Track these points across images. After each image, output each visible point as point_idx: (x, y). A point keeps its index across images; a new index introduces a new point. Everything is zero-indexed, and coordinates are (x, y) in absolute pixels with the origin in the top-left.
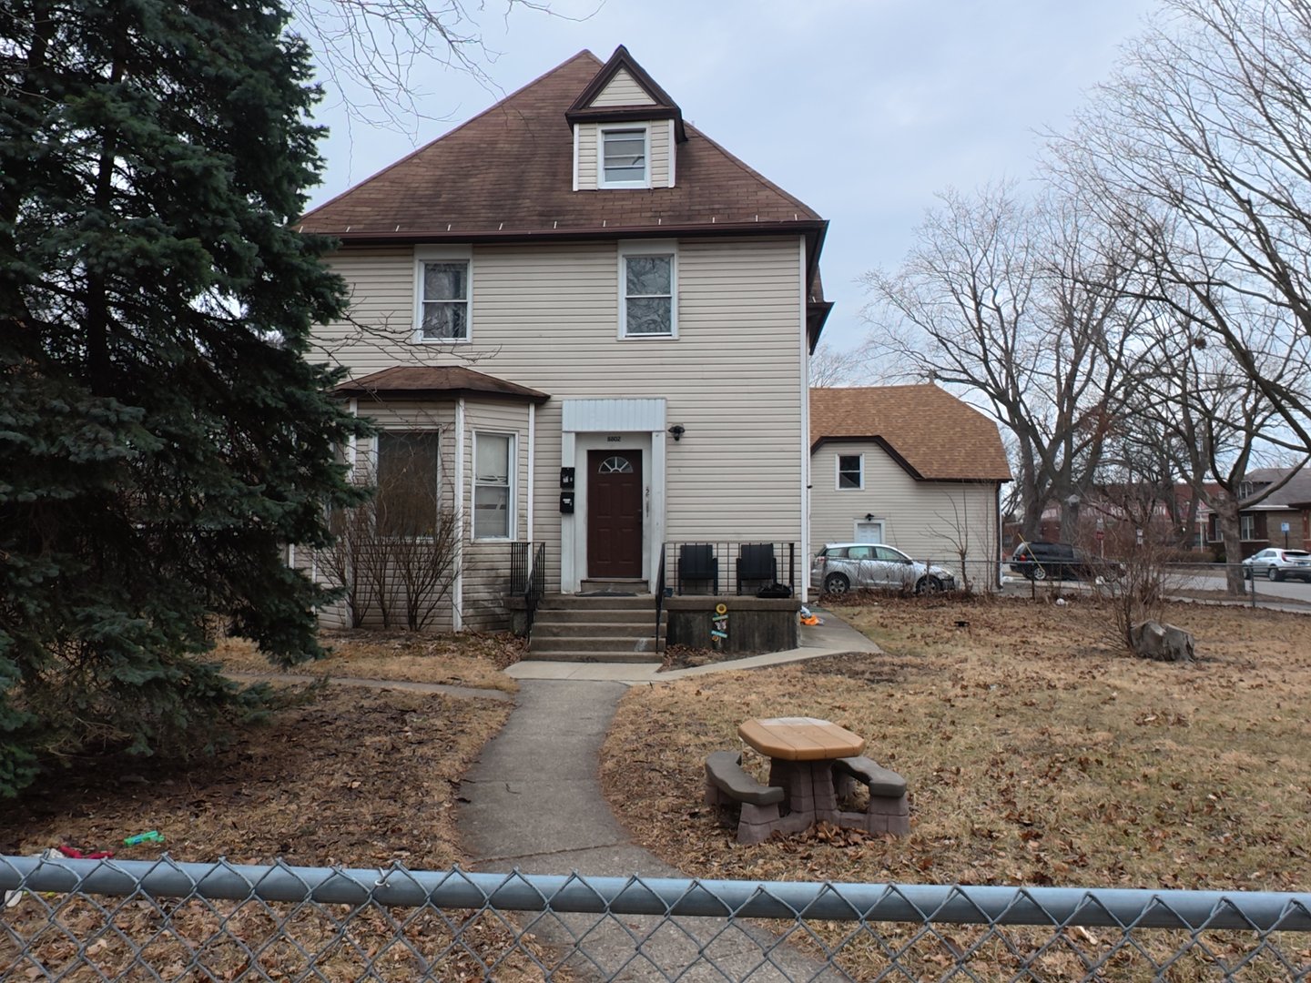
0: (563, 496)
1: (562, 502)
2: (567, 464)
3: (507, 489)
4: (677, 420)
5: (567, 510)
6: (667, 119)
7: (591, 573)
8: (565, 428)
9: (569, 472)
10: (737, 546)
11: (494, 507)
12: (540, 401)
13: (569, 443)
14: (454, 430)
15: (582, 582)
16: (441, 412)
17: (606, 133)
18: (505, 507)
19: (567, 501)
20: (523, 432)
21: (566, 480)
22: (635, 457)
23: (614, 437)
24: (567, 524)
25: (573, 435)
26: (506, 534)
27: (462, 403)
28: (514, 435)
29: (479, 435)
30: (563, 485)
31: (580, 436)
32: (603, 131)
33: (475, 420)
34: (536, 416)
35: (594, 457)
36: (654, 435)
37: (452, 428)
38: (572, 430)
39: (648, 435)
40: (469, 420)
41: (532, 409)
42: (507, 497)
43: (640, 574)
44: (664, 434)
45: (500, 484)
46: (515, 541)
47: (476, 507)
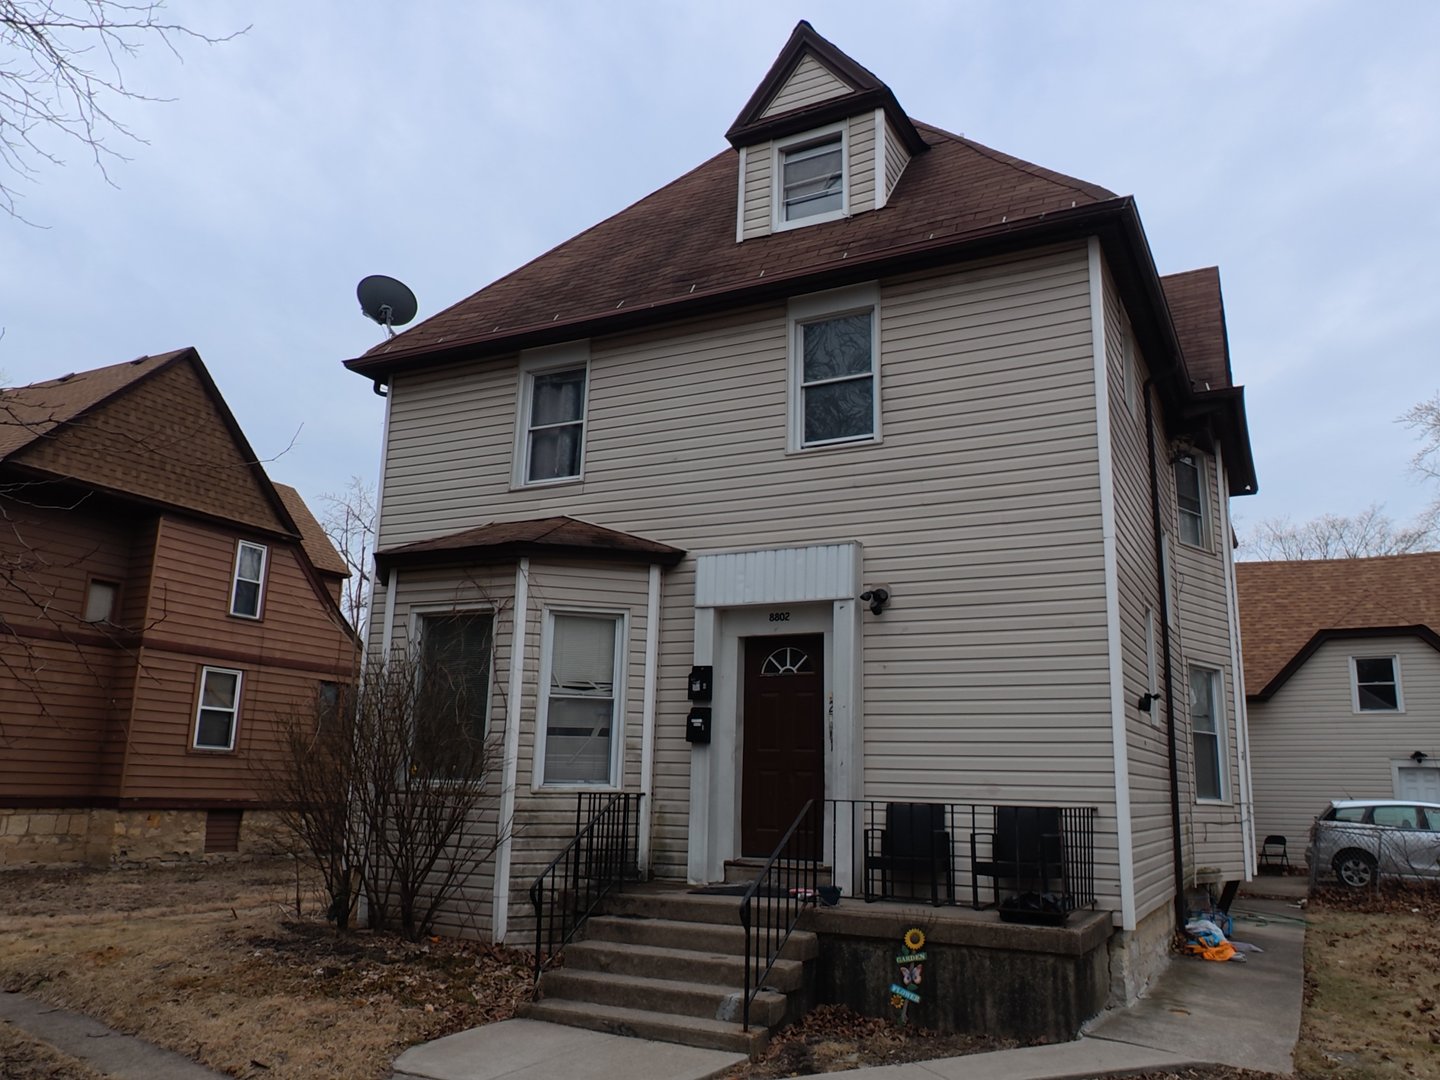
0: (694, 714)
1: (691, 725)
2: (702, 660)
3: (611, 702)
4: (880, 580)
5: (699, 736)
7: (745, 850)
8: (700, 601)
9: (703, 676)
11: (588, 732)
12: (670, 561)
13: (705, 624)
14: (512, 609)
15: (727, 864)
16: (497, 582)
18: (606, 733)
19: (699, 722)
20: (637, 610)
21: (696, 687)
22: (812, 647)
23: (779, 612)
24: (699, 762)
25: (712, 611)
26: (605, 778)
27: (524, 566)
28: (623, 615)
29: (561, 617)
30: (692, 696)
31: (724, 613)
33: (550, 593)
34: (661, 585)
35: (752, 648)
36: (837, 605)
37: (509, 606)
38: (710, 603)
39: (826, 607)
40: (535, 592)
41: (655, 575)
42: (609, 716)
43: (820, 855)
44: (852, 604)
45: (597, 694)
46: (619, 789)
47: (551, 731)
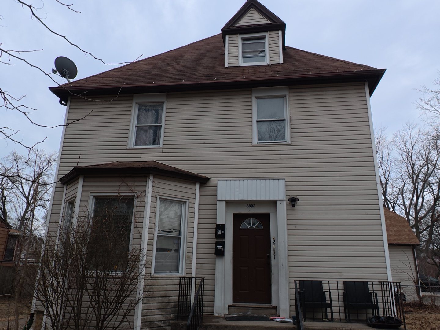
0: (217, 243)
1: (216, 248)
2: (219, 222)
3: (180, 238)
4: (293, 194)
5: (220, 253)
6: (278, 30)
7: (235, 299)
8: (219, 198)
9: (221, 227)
10: (342, 283)
11: (171, 250)
12: (203, 181)
13: (221, 208)
14: (145, 196)
15: (229, 306)
16: (137, 184)
17: (244, 40)
18: (177, 251)
19: (220, 247)
20: (191, 200)
21: (219, 233)
22: (265, 219)
23: (251, 204)
24: (219, 263)
25: (224, 203)
26: (177, 270)
27: (151, 178)
28: (185, 202)
29: (161, 199)
30: (217, 236)
31: (229, 203)
32: (242, 39)
33: (160, 190)
34: (200, 191)
35: (238, 218)
36: (278, 203)
37: (143, 194)
38: (224, 199)
39: (274, 203)
40: (155, 189)
41: (198, 186)
42: (179, 244)
43: (269, 301)
44: (285, 203)
45: (175, 234)
46: (183, 275)
47: (157, 250)
